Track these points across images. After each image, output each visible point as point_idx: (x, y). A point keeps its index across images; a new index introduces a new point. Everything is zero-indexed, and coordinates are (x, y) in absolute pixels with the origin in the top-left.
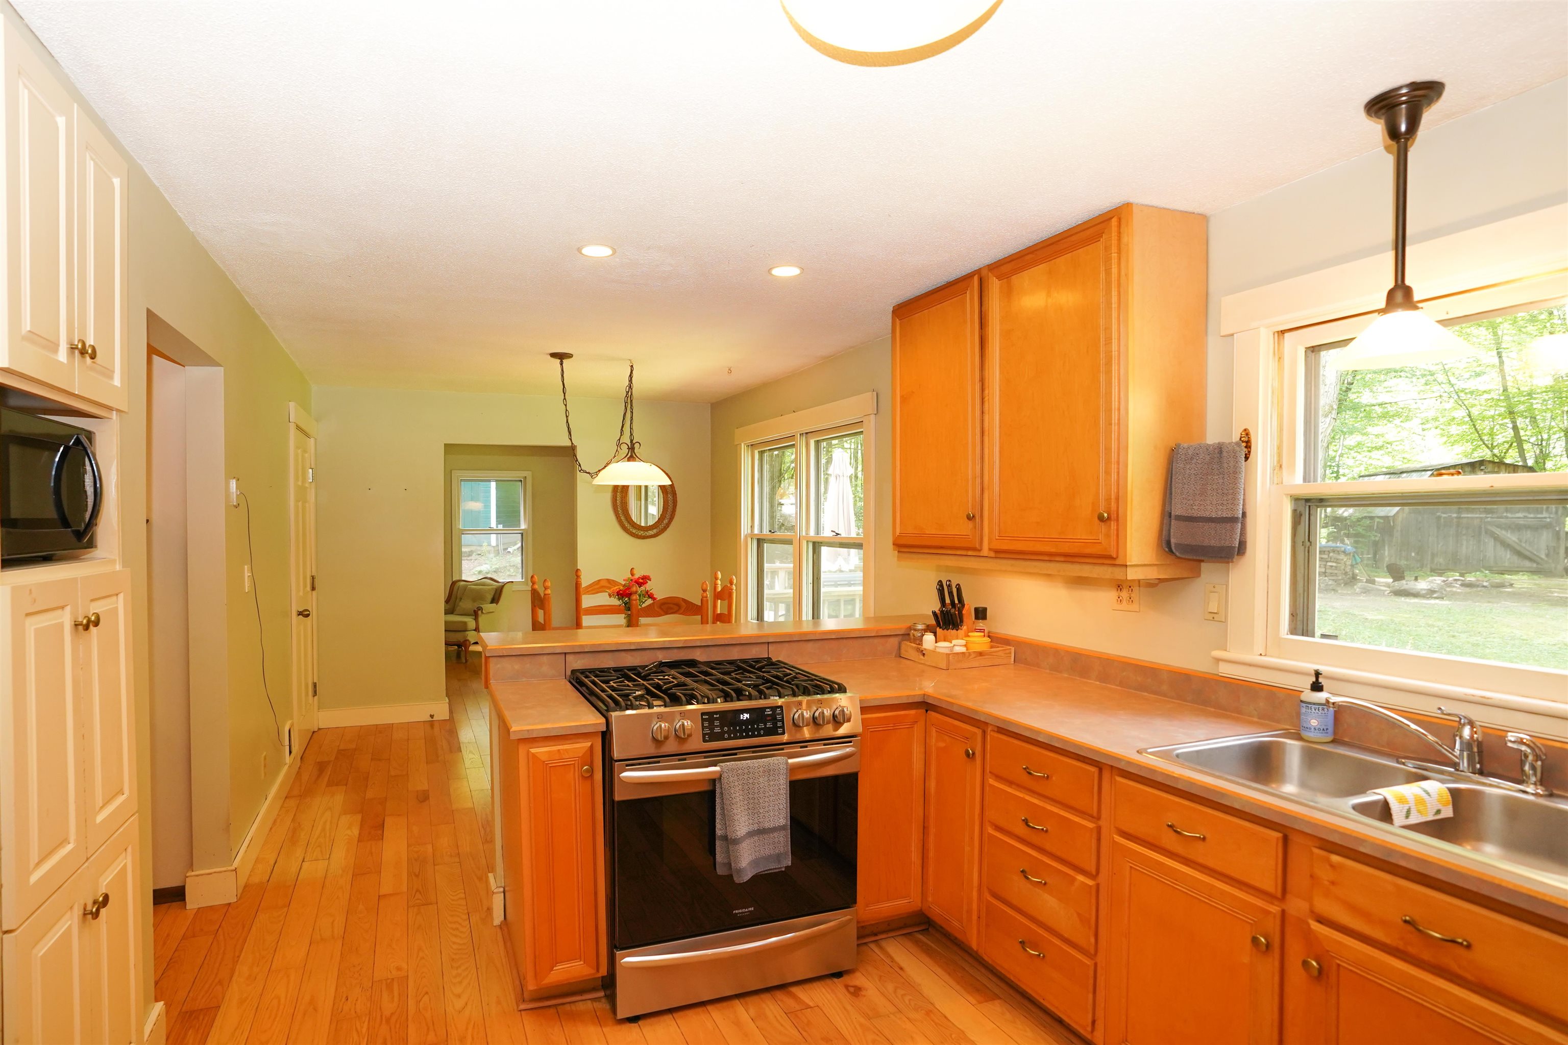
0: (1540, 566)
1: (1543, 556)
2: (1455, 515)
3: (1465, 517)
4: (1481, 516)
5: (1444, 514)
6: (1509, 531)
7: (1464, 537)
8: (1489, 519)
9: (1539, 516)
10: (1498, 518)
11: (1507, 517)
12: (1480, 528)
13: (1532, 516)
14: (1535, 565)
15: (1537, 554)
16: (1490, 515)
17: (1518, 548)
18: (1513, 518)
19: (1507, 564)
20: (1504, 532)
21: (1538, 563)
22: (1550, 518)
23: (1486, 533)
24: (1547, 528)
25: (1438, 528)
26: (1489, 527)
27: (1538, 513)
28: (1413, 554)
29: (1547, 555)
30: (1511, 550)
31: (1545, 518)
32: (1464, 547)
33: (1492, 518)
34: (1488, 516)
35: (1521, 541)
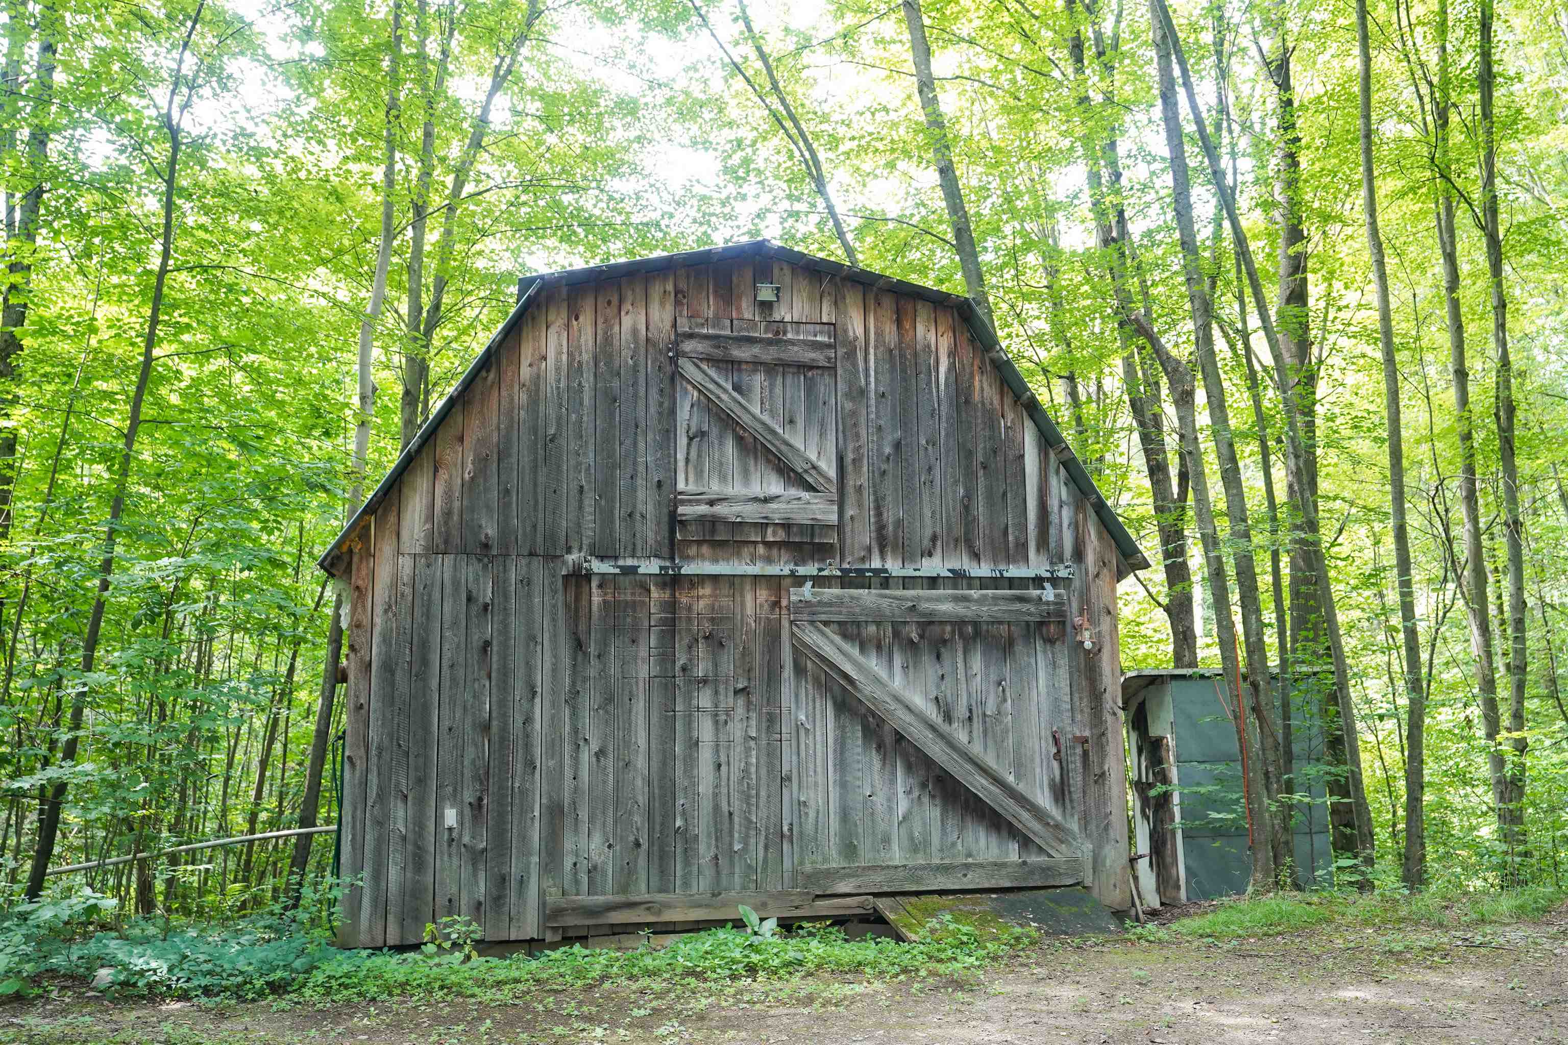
0: (1034, 859)
1: (1044, 800)
2: (650, 567)
3: (703, 579)
4: (773, 570)
5: (602, 558)
6: (898, 661)
7: (704, 699)
8: (807, 590)
9: (1014, 571)
10: (846, 580)
11: (885, 580)
12: (772, 636)
13: (984, 570)
14: (1013, 853)
15: (1021, 788)
16: (810, 569)
17: (936, 751)
18: (907, 582)
19: (897, 855)
20: (874, 663)
21: (1026, 842)
22: (1055, 581)
23: (800, 670)
24: (1050, 641)
25: (579, 645)
26: (812, 637)
27: (1009, 559)
28: (451, 817)
29: (1060, 792)
30: (909, 768)
31: (1038, 581)
32: (705, 755)
33: (819, 581)
34: (802, 571)
35: (948, 717)
